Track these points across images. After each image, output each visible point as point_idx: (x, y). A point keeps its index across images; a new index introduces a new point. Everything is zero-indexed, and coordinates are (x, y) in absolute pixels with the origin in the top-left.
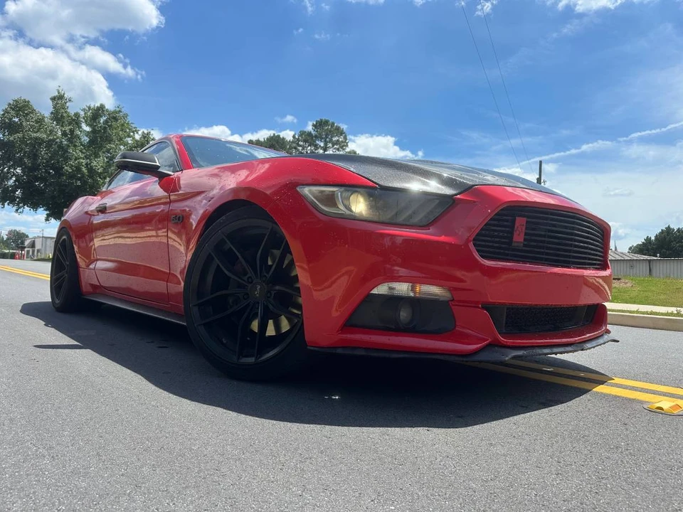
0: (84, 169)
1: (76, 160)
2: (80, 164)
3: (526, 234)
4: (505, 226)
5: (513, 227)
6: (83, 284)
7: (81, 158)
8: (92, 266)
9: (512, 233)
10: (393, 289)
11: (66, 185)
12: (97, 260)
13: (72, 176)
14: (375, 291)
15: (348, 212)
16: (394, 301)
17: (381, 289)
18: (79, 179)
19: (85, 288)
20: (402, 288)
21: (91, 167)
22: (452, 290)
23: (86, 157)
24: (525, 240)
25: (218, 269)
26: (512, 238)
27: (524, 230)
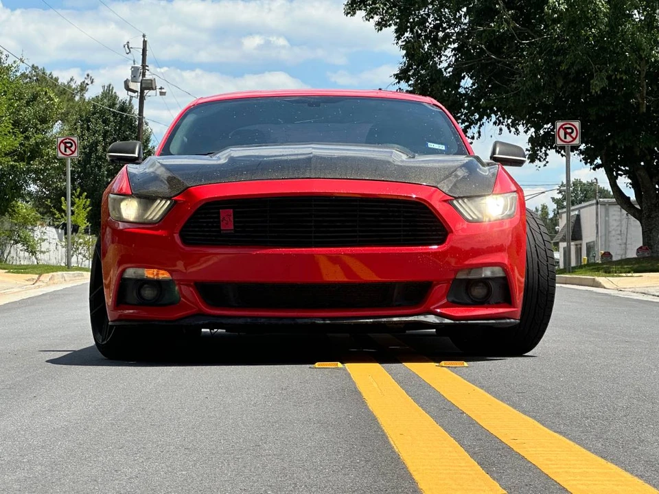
3: (235, 222)
4: (213, 218)
5: (219, 217)
9: (219, 222)
10: (135, 273)
14: (125, 275)
17: (129, 274)
20: (141, 273)
22: (171, 272)
24: (235, 227)
26: (219, 227)
27: (232, 220)
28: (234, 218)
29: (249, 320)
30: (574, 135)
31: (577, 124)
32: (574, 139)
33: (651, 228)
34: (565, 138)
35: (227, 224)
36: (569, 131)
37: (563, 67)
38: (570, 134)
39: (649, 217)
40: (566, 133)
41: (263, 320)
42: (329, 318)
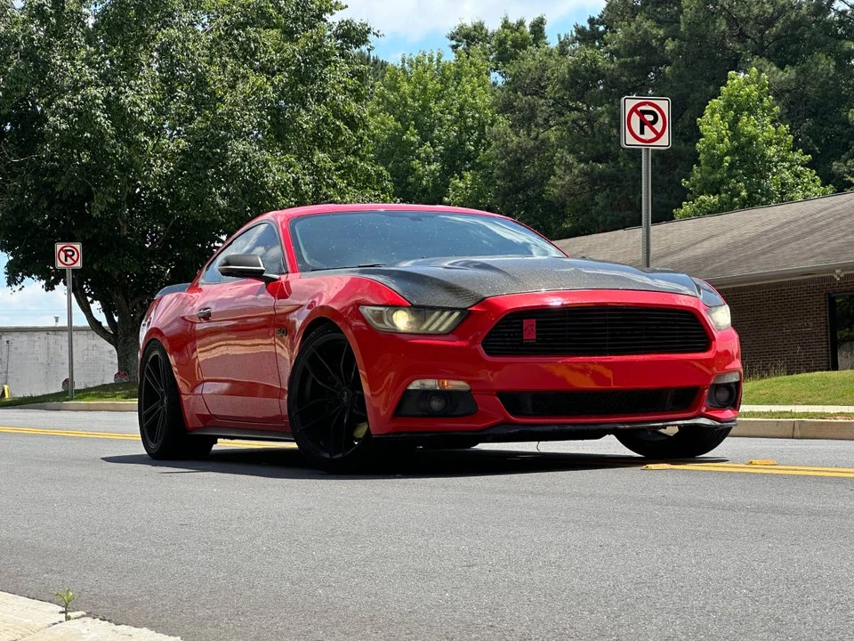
0: (101, 117)
1: (76, 90)
2: (89, 102)
3: (537, 332)
4: (516, 328)
5: (522, 327)
6: (188, 416)
7: (89, 83)
8: (198, 391)
9: (522, 332)
10: (424, 385)
11: (54, 172)
12: (204, 381)
13: (70, 141)
14: (411, 388)
15: (392, 327)
16: (426, 394)
17: (415, 385)
18: (87, 145)
19: (191, 420)
20: (431, 383)
21: (121, 108)
22: (469, 382)
23: (106, 79)
24: (537, 336)
25: (314, 381)
26: (522, 337)
27: (535, 330)
28: (537, 327)
29: (556, 428)
30: (75, 257)
31: (78, 246)
32: (75, 262)
33: (127, 353)
34: (66, 260)
35: (529, 334)
36: (70, 253)
37: (58, 189)
38: (71, 256)
39: (125, 342)
40: (66, 256)
41: (569, 427)
42: (628, 423)
